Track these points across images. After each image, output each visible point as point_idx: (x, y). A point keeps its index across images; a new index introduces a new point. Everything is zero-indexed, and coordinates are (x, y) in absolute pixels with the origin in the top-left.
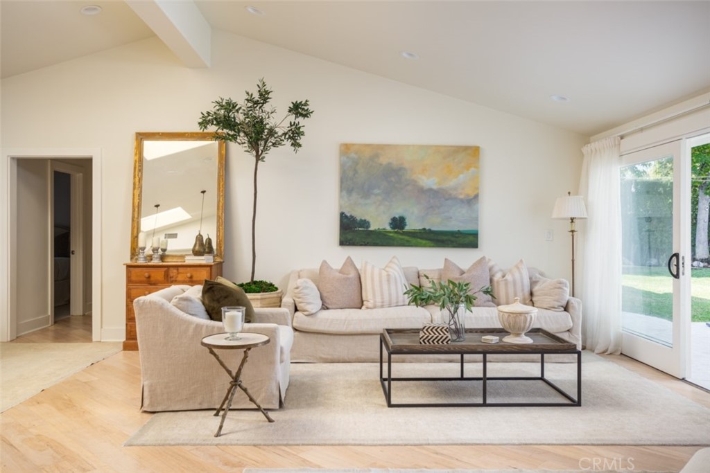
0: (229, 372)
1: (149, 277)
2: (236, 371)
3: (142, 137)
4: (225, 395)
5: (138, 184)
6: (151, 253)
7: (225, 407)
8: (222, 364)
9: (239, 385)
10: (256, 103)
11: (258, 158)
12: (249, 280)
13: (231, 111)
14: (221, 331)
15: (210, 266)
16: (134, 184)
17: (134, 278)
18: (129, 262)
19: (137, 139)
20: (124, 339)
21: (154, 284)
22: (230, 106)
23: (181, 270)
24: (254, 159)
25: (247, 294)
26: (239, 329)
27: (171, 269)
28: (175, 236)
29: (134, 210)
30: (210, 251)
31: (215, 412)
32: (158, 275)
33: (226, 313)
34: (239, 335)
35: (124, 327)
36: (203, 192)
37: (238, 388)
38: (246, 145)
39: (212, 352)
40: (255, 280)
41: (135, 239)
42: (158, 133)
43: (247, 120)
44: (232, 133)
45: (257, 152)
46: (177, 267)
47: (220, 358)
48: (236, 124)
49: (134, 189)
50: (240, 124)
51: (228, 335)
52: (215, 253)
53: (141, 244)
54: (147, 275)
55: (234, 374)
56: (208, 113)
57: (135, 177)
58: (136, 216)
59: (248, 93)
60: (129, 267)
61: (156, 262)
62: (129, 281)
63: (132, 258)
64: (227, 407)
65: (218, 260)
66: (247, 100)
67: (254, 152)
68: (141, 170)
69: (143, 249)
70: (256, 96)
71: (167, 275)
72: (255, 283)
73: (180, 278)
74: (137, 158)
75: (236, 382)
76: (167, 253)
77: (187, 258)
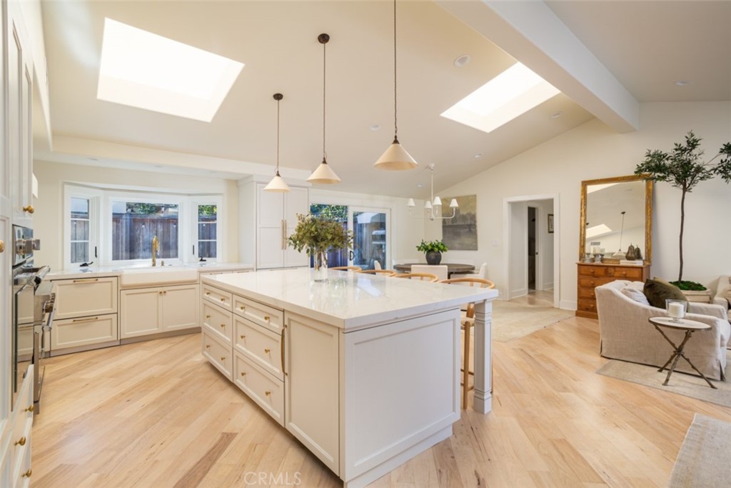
0: (673, 345)
1: (593, 272)
2: (680, 344)
3: (585, 184)
4: (668, 359)
5: (584, 213)
6: (593, 257)
7: (668, 367)
8: (665, 337)
9: (682, 355)
10: (685, 150)
11: (685, 189)
12: (677, 280)
13: (661, 160)
14: (664, 315)
15: (642, 268)
16: (581, 214)
17: (582, 272)
18: (578, 262)
19: (583, 184)
20: (576, 309)
21: (597, 277)
22: (660, 156)
23: (617, 269)
24: (682, 191)
25: (682, 291)
26: (682, 316)
27: (610, 268)
28: (599, 244)
29: (581, 230)
30: (639, 257)
31: (658, 369)
32: (601, 272)
33: (670, 304)
34: (681, 320)
35: (576, 302)
36: (623, 213)
37: (681, 357)
38: (674, 181)
39: (657, 328)
40: (682, 280)
41: (582, 247)
42: (598, 180)
43: (675, 163)
44: (661, 175)
45: (685, 185)
46: (614, 267)
47: (665, 333)
48: (666, 169)
49: (581, 216)
50: (670, 168)
51: (671, 319)
52: (644, 258)
53: (587, 251)
54: (592, 271)
55: (677, 347)
56: (642, 164)
57: (581, 209)
58: (583, 233)
59: (676, 145)
60: (579, 265)
61: (598, 262)
62: (580, 274)
63: (580, 260)
64: (672, 368)
65: (647, 263)
66: (676, 150)
67: (682, 186)
68: (585, 205)
69: (588, 254)
70: (684, 145)
71: (606, 272)
72: (683, 282)
73: (617, 274)
74: (583, 197)
75: (679, 351)
76: (604, 257)
77: (621, 261)
